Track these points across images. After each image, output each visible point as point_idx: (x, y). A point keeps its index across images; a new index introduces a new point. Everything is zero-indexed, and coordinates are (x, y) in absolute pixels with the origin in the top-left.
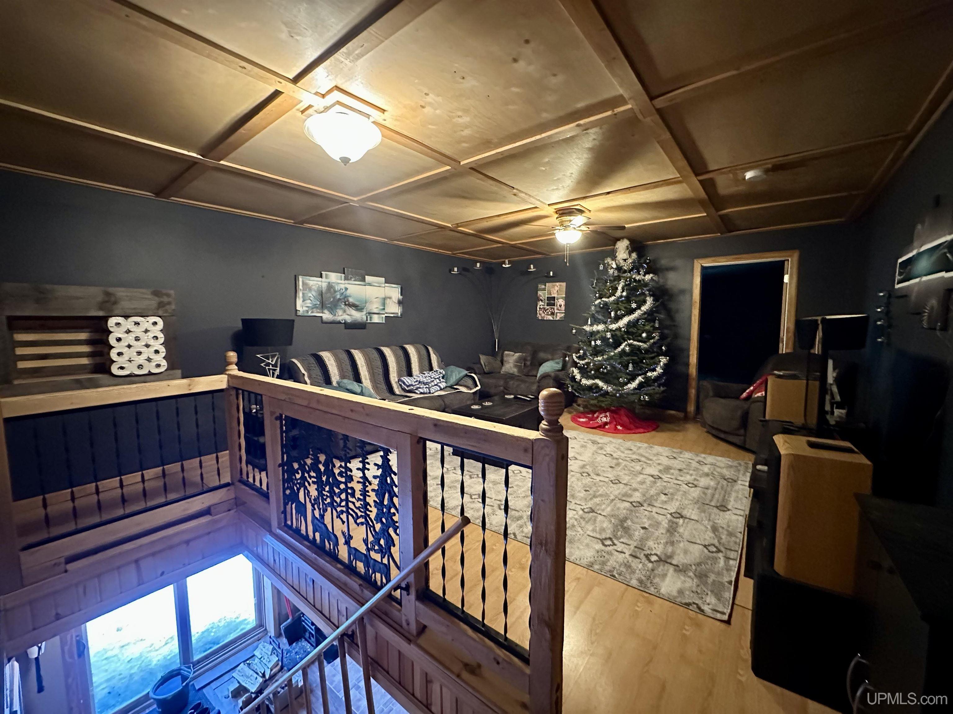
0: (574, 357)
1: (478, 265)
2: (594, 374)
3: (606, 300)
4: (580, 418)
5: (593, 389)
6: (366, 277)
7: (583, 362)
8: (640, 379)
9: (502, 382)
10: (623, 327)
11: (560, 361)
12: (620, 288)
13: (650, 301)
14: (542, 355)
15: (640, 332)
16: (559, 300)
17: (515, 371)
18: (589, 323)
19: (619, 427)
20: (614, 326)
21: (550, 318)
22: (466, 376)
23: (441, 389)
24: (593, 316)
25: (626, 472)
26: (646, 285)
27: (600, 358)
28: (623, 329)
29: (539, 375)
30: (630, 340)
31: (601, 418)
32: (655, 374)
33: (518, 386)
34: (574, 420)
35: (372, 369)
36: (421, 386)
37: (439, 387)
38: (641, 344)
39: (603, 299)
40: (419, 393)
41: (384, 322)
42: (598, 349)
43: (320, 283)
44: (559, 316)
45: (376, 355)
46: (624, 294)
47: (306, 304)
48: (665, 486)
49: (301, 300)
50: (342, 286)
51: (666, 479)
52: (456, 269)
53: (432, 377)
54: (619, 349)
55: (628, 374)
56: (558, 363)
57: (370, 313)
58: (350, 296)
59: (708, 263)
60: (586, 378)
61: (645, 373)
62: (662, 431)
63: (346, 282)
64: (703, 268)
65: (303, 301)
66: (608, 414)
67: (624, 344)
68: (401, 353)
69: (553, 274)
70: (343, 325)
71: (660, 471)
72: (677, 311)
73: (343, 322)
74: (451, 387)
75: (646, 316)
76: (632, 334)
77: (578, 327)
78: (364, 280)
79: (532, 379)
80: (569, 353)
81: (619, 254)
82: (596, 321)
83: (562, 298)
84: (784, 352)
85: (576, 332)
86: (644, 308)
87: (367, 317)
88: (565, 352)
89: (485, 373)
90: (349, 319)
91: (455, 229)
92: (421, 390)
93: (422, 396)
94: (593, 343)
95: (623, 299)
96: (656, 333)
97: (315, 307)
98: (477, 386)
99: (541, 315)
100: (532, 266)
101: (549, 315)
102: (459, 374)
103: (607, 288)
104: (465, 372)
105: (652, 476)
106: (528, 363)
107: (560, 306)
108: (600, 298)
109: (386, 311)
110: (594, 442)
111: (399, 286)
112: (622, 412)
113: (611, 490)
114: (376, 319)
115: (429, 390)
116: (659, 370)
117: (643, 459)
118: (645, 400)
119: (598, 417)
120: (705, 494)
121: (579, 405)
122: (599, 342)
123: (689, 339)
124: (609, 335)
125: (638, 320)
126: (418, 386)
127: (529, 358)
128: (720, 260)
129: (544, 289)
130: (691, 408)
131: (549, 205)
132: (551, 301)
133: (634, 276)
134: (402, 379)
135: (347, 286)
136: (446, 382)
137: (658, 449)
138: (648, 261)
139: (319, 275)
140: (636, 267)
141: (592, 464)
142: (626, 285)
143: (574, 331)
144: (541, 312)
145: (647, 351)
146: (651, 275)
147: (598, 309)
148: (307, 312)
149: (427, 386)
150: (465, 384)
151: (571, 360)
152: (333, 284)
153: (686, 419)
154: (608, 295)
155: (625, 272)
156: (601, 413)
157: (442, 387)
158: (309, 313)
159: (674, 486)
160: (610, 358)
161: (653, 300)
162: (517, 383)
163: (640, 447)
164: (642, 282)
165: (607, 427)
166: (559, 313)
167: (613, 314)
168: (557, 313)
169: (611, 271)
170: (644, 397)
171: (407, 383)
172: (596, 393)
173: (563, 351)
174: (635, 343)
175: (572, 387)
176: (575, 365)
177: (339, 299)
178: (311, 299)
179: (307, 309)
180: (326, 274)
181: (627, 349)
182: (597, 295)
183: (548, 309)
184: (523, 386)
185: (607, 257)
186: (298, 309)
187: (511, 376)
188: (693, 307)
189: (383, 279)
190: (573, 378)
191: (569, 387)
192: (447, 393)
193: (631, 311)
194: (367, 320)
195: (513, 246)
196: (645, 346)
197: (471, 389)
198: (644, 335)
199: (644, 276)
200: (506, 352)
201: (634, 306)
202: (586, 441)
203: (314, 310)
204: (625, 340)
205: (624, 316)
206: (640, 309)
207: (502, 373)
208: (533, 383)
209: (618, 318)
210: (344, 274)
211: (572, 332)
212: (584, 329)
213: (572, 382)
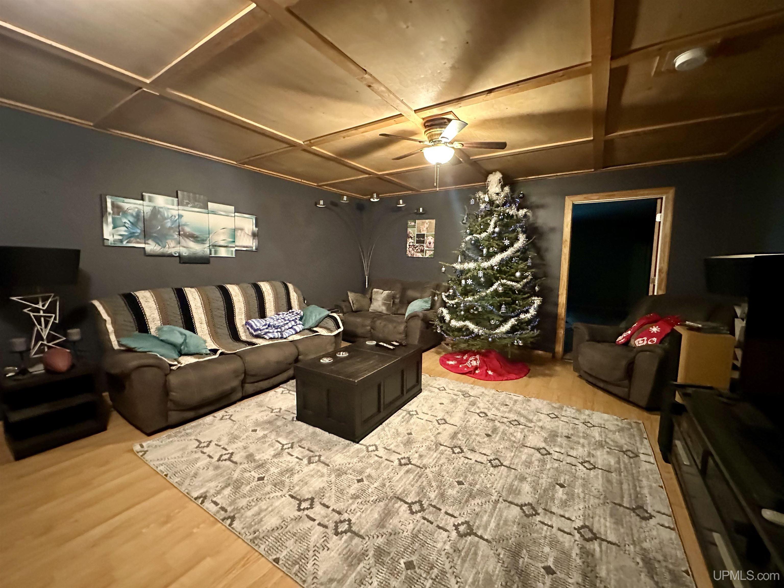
0: (444, 297)
1: (345, 198)
2: (463, 315)
3: (478, 236)
4: (449, 360)
5: (463, 332)
6: (209, 203)
7: (453, 302)
8: (512, 321)
9: (368, 322)
10: (496, 266)
11: (429, 299)
12: (492, 223)
13: (522, 238)
14: (411, 293)
15: (513, 271)
16: (428, 238)
17: (383, 309)
18: (459, 260)
19: (490, 373)
20: (486, 264)
21: (420, 255)
22: (328, 316)
23: (297, 333)
24: (463, 254)
25: (507, 444)
26: (519, 220)
27: (470, 299)
28: (496, 268)
29: (407, 314)
30: (503, 279)
31: (471, 361)
32: (528, 316)
33: (385, 325)
34: (443, 362)
35: (211, 311)
36: (271, 331)
37: (295, 330)
38: (514, 284)
39: (474, 235)
40: (268, 338)
41: (234, 256)
42: (468, 288)
43: (141, 207)
44: (428, 254)
45: (218, 294)
46: (497, 230)
47: (118, 231)
48: (557, 469)
49: (111, 226)
50: (175, 213)
51: (556, 456)
52: (322, 202)
53: (287, 319)
54: (492, 289)
55: (500, 316)
56: (426, 302)
57: (214, 246)
58: (185, 225)
59: (580, 200)
60: (455, 319)
61: (518, 315)
62: (535, 376)
63: (180, 207)
64: (575, 207)
65: (114, 228)
66: (478, 357)
67: (497, 284)
68: (252, 292)
69: (423, 210)
70: (178, 258)
71: (545, 440)
72: (547, 250)
73: (177, 255)
74: (310, 330)
75: (519, 254)
76: (505, 273)
77: (447, 264)
78: (206, 207)
79: (399, 319)
80: (438, 292)
81: (491, 188)
82: (466, 258)
83: (432, 235)
84: (655, 294)
85: (445, 270)
86: (518, 245)
87: (210, 251)
88: (434, 291)
89: (352, 311)
90: (185, 252)
91: (308, 148)
92: (271, 335)
93: (271, 342)
94: (463, 282)
95: (495, 235)
96: (528, 272)
97: (131, 236)
98: (339, 327)
99: (410, 252)
100: (401, 201)
101: (418, 252)
102: (320, 314)
103: (478, 223)
104: (326, 312)
105: (538, 450)
106: (397, 301)
107: (430, 243)
108: (471, 234)
109: (237, 244)
110: (466, 395)
111: (254, 218)
112: (492, 356)
113: (492, 478)
114: (223, 253)
115: (282, 334)
116: (532, 312)
117: (522, 420)
118: (519, 345)
119: (467, 360)
120: (609, 481)
121: (447, 345)
122: (470, 282)
123: (559, 279)
124: (481, 274)
125: (511, 258)
126: (267, 330)
127: (398, 296)
128: (593, 198)
129: (414, 226)
130: (559, 348)
131: (415, 111)
132: (421, 238)
133: (507, 211)
134: (250, 321)
135: (181, 212)
136: (303, 325)
137: (535, 403)
138: (521, 195)
139: (140, 197)
140: (508, 202)
141: (465, 429)
142: (500, 220)
143: (443, 269)
144: (411, 249)
145: (520, 291)
146: (525, 210)
147: (469, 246)
148: (121, 241)
149: (279, 330)
150: (326, 325)
151: (440, 299)
152: (161, 209)
153: (554, 359)
154: (478, 232)
155: (498, 206)
156: (471, 356)
157: (298, 331)
158: (125, 243)
159: (568, 467)
160: (482, 299)
161: (526, 238)
162: (385, 323)
163: (516, 401)
164: (515, 217)
165: (477, 372)
166: (429, 250)
167: (485, 251)
168: (426, 250)
169: (482, 206)
170: (517, 341)
171: (254, 326)
172: (467, 336)
173: (432, 290)
174: (509, 283)
175: (441, 327)
176: (444, 305)
177: (170, 228)
178: (127, 225)
179: (120, 238)
180: (149, 197)
181: (500, 289)
182: (468, 231)
183: (417, 247)
184: (390, 326)
185: (478, 191)
186: (105, 237)
187: (378, 315)
188: (563, 246)
189: (232, 208)
190: (442, 319)
191: (437, 328)
192: (302, 337)
193: (504, 249)
194: (210, 254)
195: (380, 178)
196: (519, 286)
197: (332, 331)
198: (518, 274)
199: (518, 210)
200: (375, 290)
201: (507, 242)
202: (456, 392)
203: (132, 239)
204: (497, 279)
205: (495, 253)
206: (513, 246)
207: (370, 310)
208: (402, 323)
209: (490, 256)
210: (177, 197)
211: (441, 270)
212: (453, 267)
213: (441, 322)
